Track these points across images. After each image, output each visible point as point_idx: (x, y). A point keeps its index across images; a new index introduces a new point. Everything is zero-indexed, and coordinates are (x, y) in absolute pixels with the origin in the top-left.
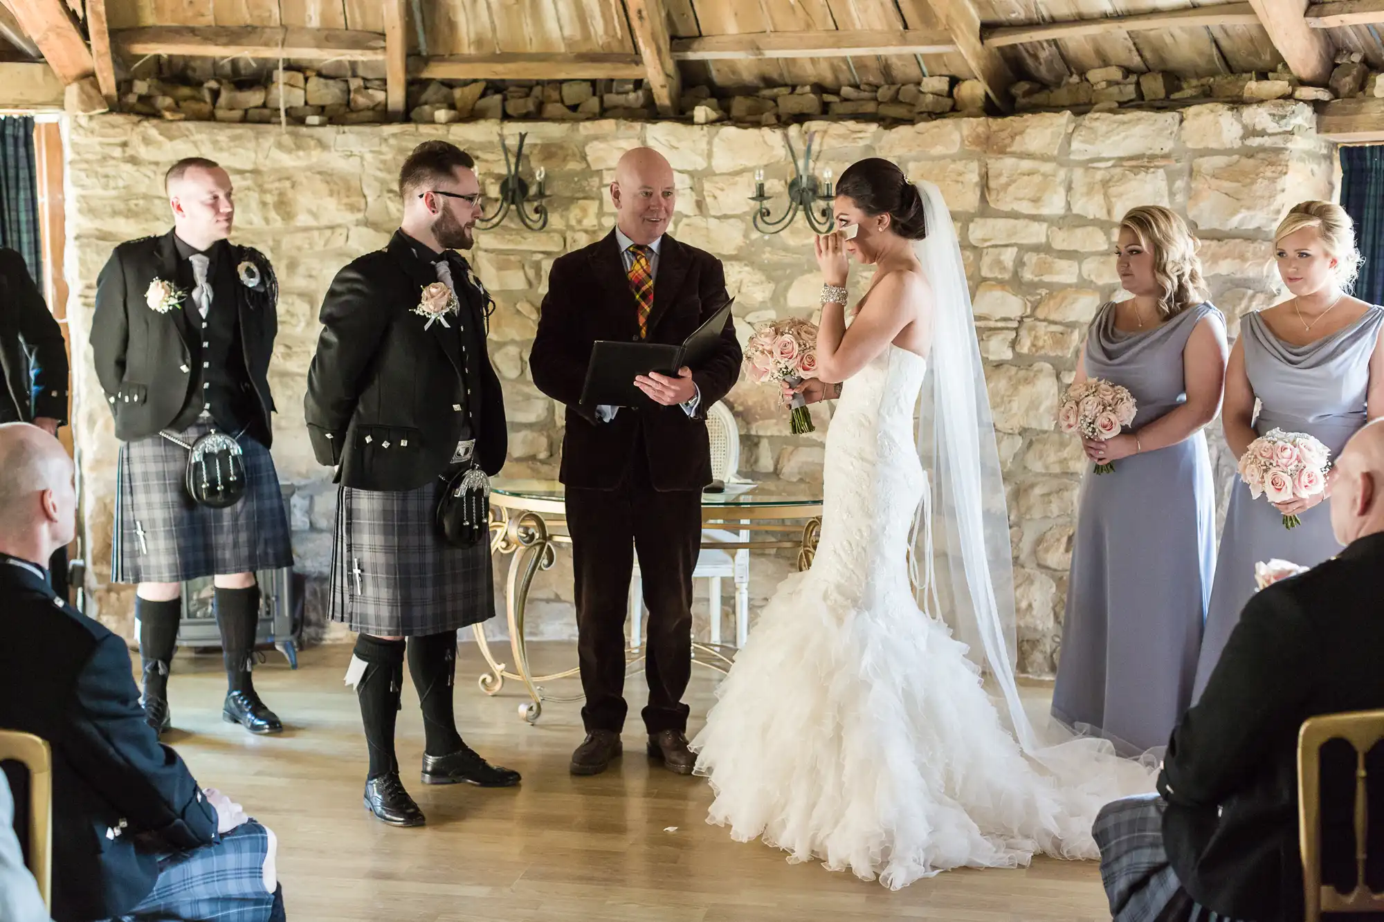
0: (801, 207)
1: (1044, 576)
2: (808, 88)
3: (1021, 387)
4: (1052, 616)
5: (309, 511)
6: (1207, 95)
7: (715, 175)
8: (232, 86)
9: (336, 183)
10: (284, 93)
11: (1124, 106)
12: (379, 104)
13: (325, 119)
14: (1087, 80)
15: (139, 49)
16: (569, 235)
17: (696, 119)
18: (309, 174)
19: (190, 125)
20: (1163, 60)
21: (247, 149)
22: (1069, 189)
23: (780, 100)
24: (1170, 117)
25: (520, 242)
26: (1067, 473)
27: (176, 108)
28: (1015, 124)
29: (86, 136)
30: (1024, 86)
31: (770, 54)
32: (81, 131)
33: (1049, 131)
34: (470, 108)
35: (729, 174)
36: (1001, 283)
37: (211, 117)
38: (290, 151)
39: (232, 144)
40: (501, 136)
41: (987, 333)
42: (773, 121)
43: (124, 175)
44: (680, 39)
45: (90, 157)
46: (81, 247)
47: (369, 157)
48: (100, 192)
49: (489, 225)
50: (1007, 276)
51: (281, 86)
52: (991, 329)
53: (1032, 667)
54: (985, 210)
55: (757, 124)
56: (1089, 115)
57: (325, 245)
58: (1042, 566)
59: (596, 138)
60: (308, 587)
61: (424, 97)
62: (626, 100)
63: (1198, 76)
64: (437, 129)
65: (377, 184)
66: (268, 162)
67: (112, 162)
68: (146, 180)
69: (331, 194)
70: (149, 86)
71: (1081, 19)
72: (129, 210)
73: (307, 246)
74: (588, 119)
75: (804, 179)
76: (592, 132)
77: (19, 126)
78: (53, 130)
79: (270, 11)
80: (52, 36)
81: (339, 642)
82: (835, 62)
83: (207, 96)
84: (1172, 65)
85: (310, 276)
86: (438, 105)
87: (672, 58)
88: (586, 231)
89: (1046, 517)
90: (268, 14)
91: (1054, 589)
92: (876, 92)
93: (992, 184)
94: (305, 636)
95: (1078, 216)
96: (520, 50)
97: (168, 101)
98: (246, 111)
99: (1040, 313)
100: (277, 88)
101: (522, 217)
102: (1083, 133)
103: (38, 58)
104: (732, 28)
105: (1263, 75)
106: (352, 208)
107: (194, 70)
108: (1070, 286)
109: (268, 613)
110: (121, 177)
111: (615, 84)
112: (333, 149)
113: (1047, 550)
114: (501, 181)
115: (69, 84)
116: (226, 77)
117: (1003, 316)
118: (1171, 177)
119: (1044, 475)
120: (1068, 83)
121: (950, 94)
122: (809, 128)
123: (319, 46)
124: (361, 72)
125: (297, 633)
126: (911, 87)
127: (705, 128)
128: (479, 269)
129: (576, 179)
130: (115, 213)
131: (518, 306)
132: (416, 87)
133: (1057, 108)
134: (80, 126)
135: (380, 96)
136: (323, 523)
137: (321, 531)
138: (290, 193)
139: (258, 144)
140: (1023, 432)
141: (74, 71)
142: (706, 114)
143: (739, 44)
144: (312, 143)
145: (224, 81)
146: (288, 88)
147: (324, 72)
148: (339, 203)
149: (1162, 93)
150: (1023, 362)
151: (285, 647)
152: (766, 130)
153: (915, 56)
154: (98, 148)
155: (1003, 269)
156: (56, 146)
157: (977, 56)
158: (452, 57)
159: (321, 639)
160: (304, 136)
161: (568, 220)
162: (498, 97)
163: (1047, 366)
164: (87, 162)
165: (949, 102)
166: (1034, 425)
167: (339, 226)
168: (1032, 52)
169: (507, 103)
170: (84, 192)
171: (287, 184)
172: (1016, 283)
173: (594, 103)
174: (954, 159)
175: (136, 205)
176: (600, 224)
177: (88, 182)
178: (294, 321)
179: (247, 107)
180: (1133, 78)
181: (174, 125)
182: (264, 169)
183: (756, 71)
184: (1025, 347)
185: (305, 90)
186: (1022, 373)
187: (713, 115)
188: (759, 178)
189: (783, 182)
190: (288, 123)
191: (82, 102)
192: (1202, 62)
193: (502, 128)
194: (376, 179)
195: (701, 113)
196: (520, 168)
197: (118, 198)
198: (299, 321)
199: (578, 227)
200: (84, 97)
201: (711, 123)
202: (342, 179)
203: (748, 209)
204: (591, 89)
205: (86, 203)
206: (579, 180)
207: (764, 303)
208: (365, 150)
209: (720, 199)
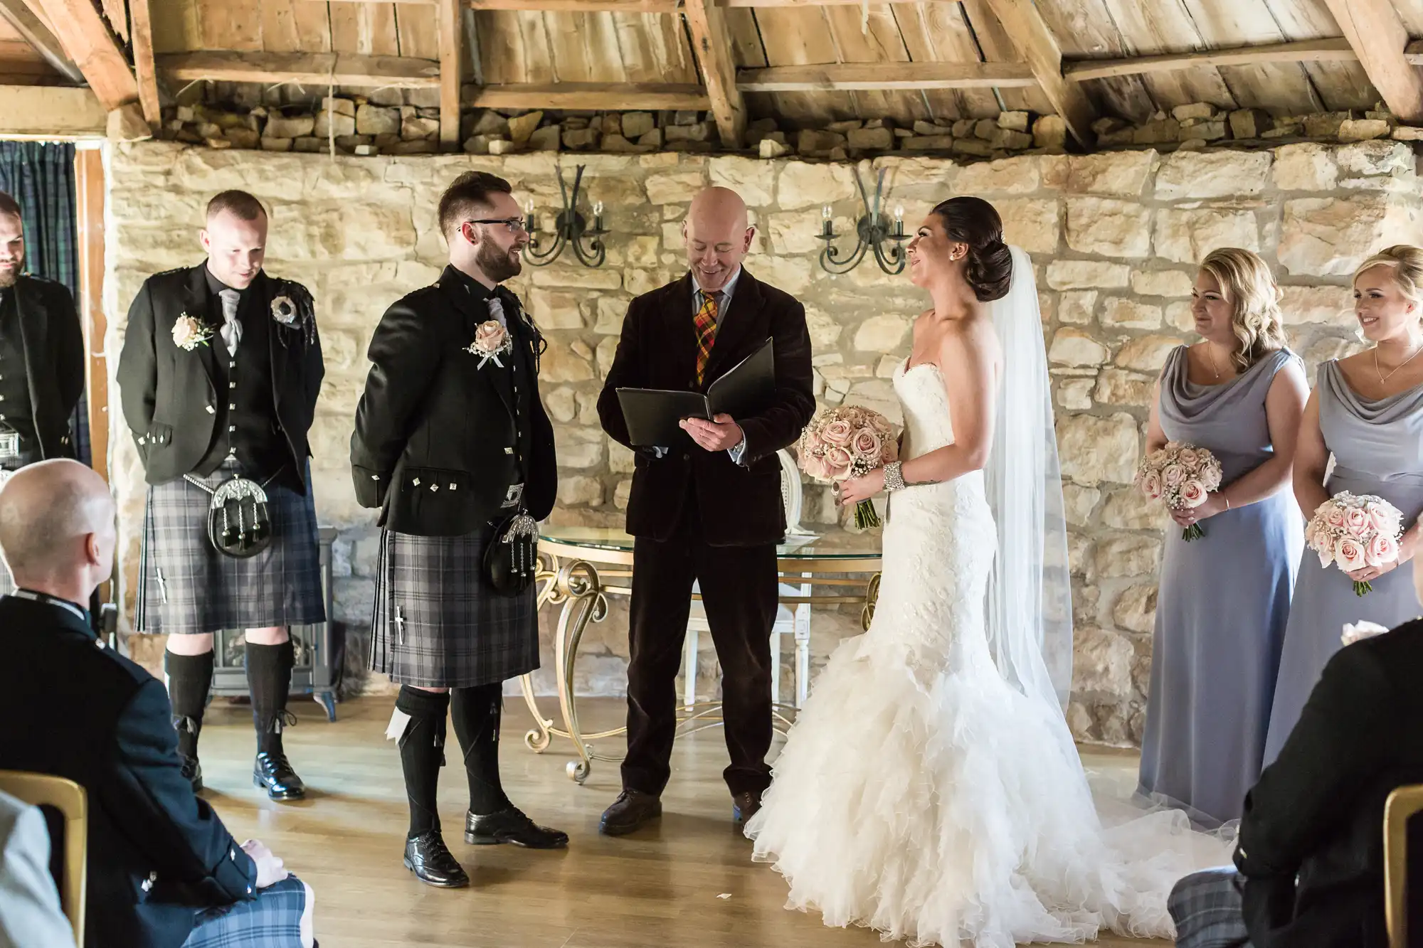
0: (870, 246)
1: (1121, 637)
2: (879, 122)
3: (1098, 438)
4: (1129, 679)
5: (351, 557)
6: (1300, 134)
7: (781, 211)
8: (280, 114)
9: (385, 216)
10: (334, 122)
11: (1212, 144)
12: (431, 134)
13: (374, 148)
14: (1174, 117)
15: (185, 74)
16: (627, 272)
17: (762, 154)
18: (357, 205)
19: (235, 153)
20: (1254, 97)
21: (295, 179)
22: (1153, 231)
23: (850, 135)
24: (1261, 157)
25: (576, 280)
26: (1148, 529)
27: (222, 135)
28: (1096, 163)
29: (128, 164)
30: (1107, 122)
31: (840, 86)
32: (123, 158)
33: (1132, 170)
34: (525, 138)
35: (796, 211)
36: (1080, 329)
37: (257, 146)
38: (338, 182)
39: (279, 174)
40: (558, 168)
41: (1064, 381)
42: (843, 156)
43: (167, 206)
44: (745, 71)
45: (134, 185)
46: (121, 279)
47: (420, 188)
48: (142, 222)
49: (544, 261)
50: (1086, 321)
51: (330, 114)
52: (1069, 377)
53: (1108, 733)
54: (1064, 252)
55: (826, 160)
56: (1175, 154)
57: (372, 280)
58: (1120, 628)
59: (657, 171)
60: (349, 636)
61: (478, 128)
62: (689, 132)
63: (1291, 113)
64: (491, 161)
65: (428, 217)
66: (314, 193)
67: (154, 191)
68: (190, 211)
69: (380, 228)
70: (194, 114)
71: (1168, 53)
72: (171, 241)
73: (353, 280)
74: (649, 152)
75: (874, 218)
76: (652, 165)
77: (59, 153)
78: (95, 156)
79: (321, 37)
80: (96, 61)
81: (379, 694)
82: (908, 94)
83: (254, 125)
84: (1264, 102)
85: (357, 312)
86: (493, 136)
87: (737, 89)
88: (645, 269)
89: (1124, 576)
90: (318, 39)
91: (1132, 652)
92: (951, 126)
93: (1072, 225)
94: (344, 688)
95: (1161, 259)
96: (581, 79)
97: (214, 128)
98: (294, 139)
99: (1121, 361)
100: (327, 116)
101: (578, 253)
102: (1168, 173)
103: (81, 83)
104: (800, 58)
105: (1359, 114)
106: (403, 242)
107: (241, 96)
108: (1152, 332)
109: (307, 661)
110: (164, 207)
111: (677, 115)
112: (383, 180)
113: (1125, 611)
114: (557, 216)
115: (112, 109)
116: (273, 104)
117: (1082, 363)
118: (1261, 220)
119: (1123, 531)
120: (1154, 120)
121: (1029, 130)
122: (879, 164)
123: (370, 73)
124: (413, 100)
125: (336, 685)
126: (988, 123)
127: (771, 162)
128: (533, 307)
129: (635, 214)
130: (156, 244)
131: (573, 346)
132: (469, 115)
133: (1141, 147)
134: (123, 153)
135: (432, 125)
136: (365, 570)
137: (363, 578)
138: (338, 225)
139: (306, 173)
140: (1102, 485)
141: (118, 97)
142: (773, 148)
143: (808, 76)
144: (362, 173)
145: (271, 108)
146: (337, 116)
147: (375, 100)
148: (388, 236)
149: (1252, 131)
150: (1102, 412)
151: (324, 698)
152: (834, 166)
153: (993, 89)
154: (141, 177)
155: (1083, 314)
156: (97, 173)
157: (1057, 91)
158: (508, 86)
159: (362, 691)
160: (353, 166)
161: (625, 257)
162: (556, 128)
163: (1128, 417)
164: (129, 190)
165: (1028, 137)
166: (1113, 478)
167: (388, 260)
168: (1114, 85)
169: (564, 134)
170: (125, 222)
171: (335, 215)
172: (1096, 329)
173: (655, 136)
174: (1032, 197)
175: (178, 236)
176: (660, 261)
177: (130, 211)
178: (339, 359)
179: (294, 135)
180: (1222, 115)
181: (219, 154)
182: (310, 199)
183: (824, 103)
184: (1104, 396)
185: (355, 118)
186: (1100, 424)
187: (780, 149)
188: (827, 214)
189: (851, 220)
190: (337, 153)
191: (125, 128)
192: (1295, 100)
193: (559, 160)
194: (428, 211)
195: (767, 146)
196: (577, 202)
197: (160, 228)
198: (344, 359)
199: (636, 264)
200: (128, 123)
201: (777, 157)
202: (392, 212)
203: (815, 248)
204: (652, 121)
205: (127, 233)
206: (638, 216)
207: (830, 345)
208: (416, 182)
209: (785, 237)
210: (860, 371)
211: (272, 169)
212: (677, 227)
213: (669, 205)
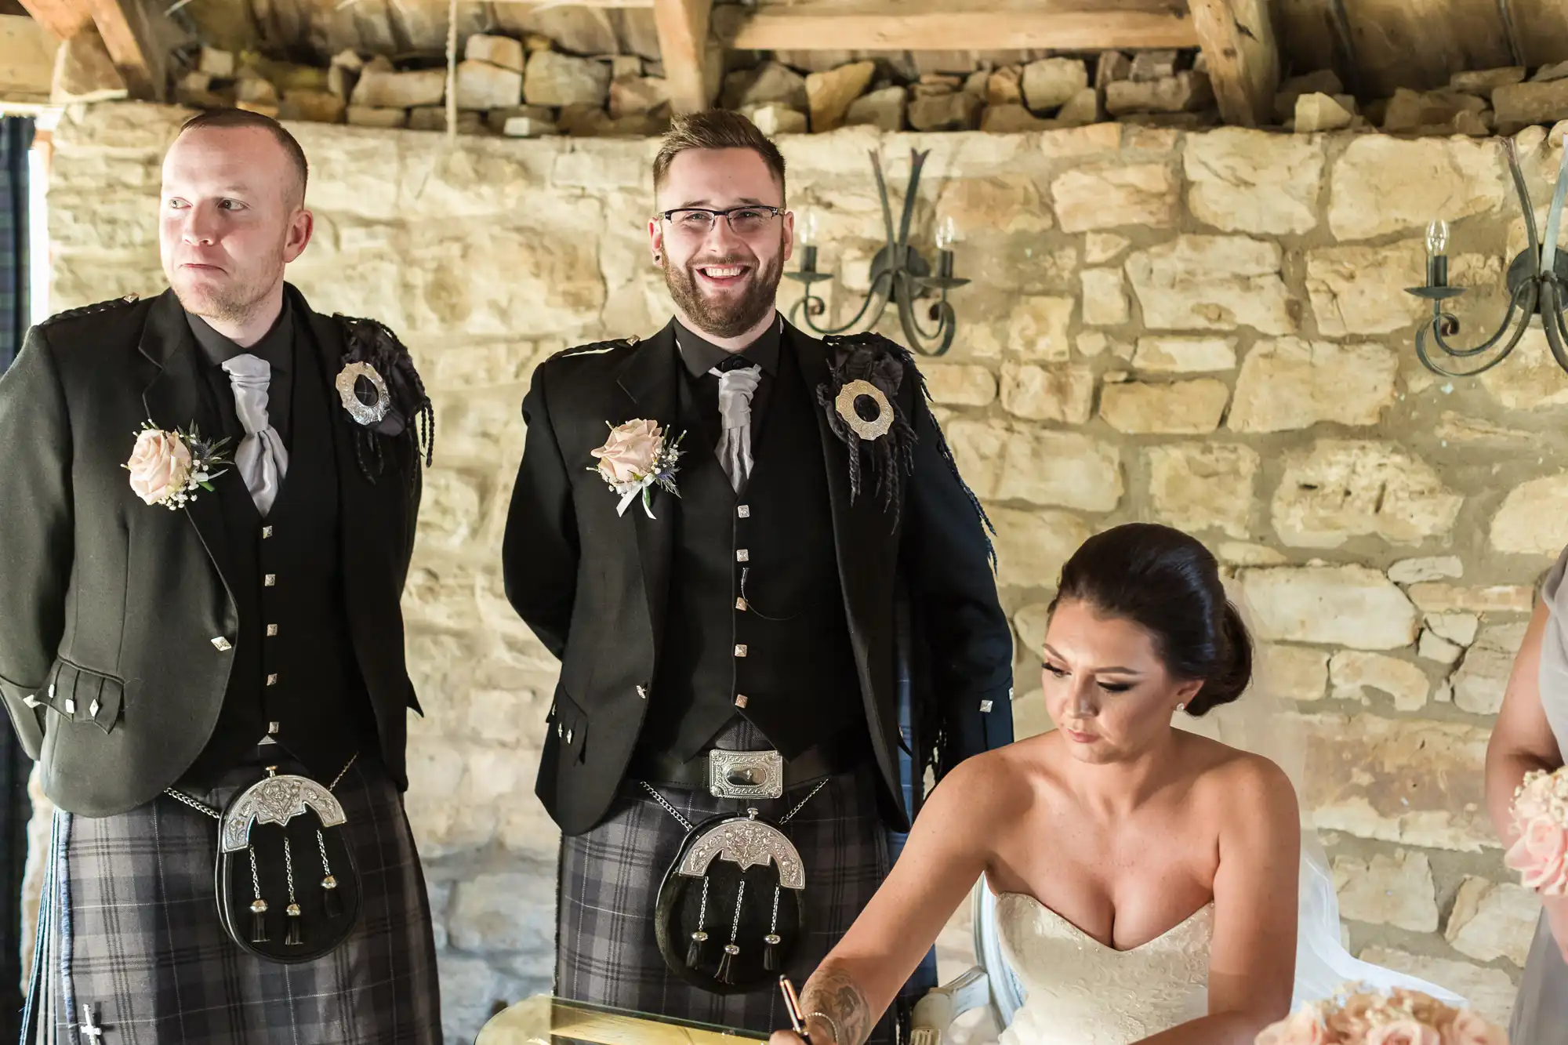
0: (1536, 318)
2: (1564, 66)
7: (1333, 243)
8: (387, 65)
9: (550, 252)
12: (655, 104)
13: (546, 126)
16: (1007, 371)
17: (1298, 122)
18: (497, 230)
21: (384, 178)
23: (1497, 97)
29: (80, 142)
32: (71, 133)
34: (842, 106)
35: (1368, 242)
37: (335, 117)
38: (464, 185)
39: (353, 167)
40: (877, 161)
42: (1480, 128)
45: (90, 183)
47: (616, 200)
48: (97, 250)
55: (1441, 132)
59: (1076, 164)
61: (752, 94)
62: (1155, 94)
65: (627, 256)
66: (421, 206)
67: (123, 194)
69: (537, 276)
70: (234, 62)
73: (482, 374)
74: (1069, 126)
75: (1549, 253)
76: (1067, 152)
83: (334, 81)
85: (485, 435)
98: (408, 110)
101: (909, 330)
110: (141, 226)
111: (1135, 59)
112: (548, 184)
114: (872, 255)
115: (62, 43)
116: (383, 50)
122: (1562, 136)
124: (637, 45)
127: (1318, 139)
129: (1028, 252)
134: (71, 123)
137: (468, 954)
138: (458, 269)
139: (404, 167)
142: (1323, 114)
144: (509, 169)
145: (372, 55)
146: (490, 69)
147: (564, 40)
148: (552, 290)
152: (1459, 141)
154: (102, 168)
158: (801, 5)
160: (492, 156)
161: (1005, 337)
162: (894, 94)
169: (912, 103)
170: (68, 251)
171: (455, 249)
176: (1074, 350)
177: (78, 230)
178: (448, 524)
179: (408, 102)
182: (411, 218)
185: (523, 75)
187: (1342, 116)
188: (1436, 244)
189: (1494, 261)
190: (463, 132)
191: (75, 76)
194: (628, 244)
195: (1312, 107)
196: (913, 229)
197: (133, 265)
198: (458, 524)
199: (1025, 355)
200: (78, 65)
201: (1333, 130)
202: (562, 243)
203: (1408, 323)
204: (1085, 76)
205: (72, 272)
206: (1035, 255)
207: (1435, 538)
208: (609, 185)
209: (1344, 298)
210: (1503, 598)
211: (343, 157)
212: (1113, 278)
213: (1098, 231)
